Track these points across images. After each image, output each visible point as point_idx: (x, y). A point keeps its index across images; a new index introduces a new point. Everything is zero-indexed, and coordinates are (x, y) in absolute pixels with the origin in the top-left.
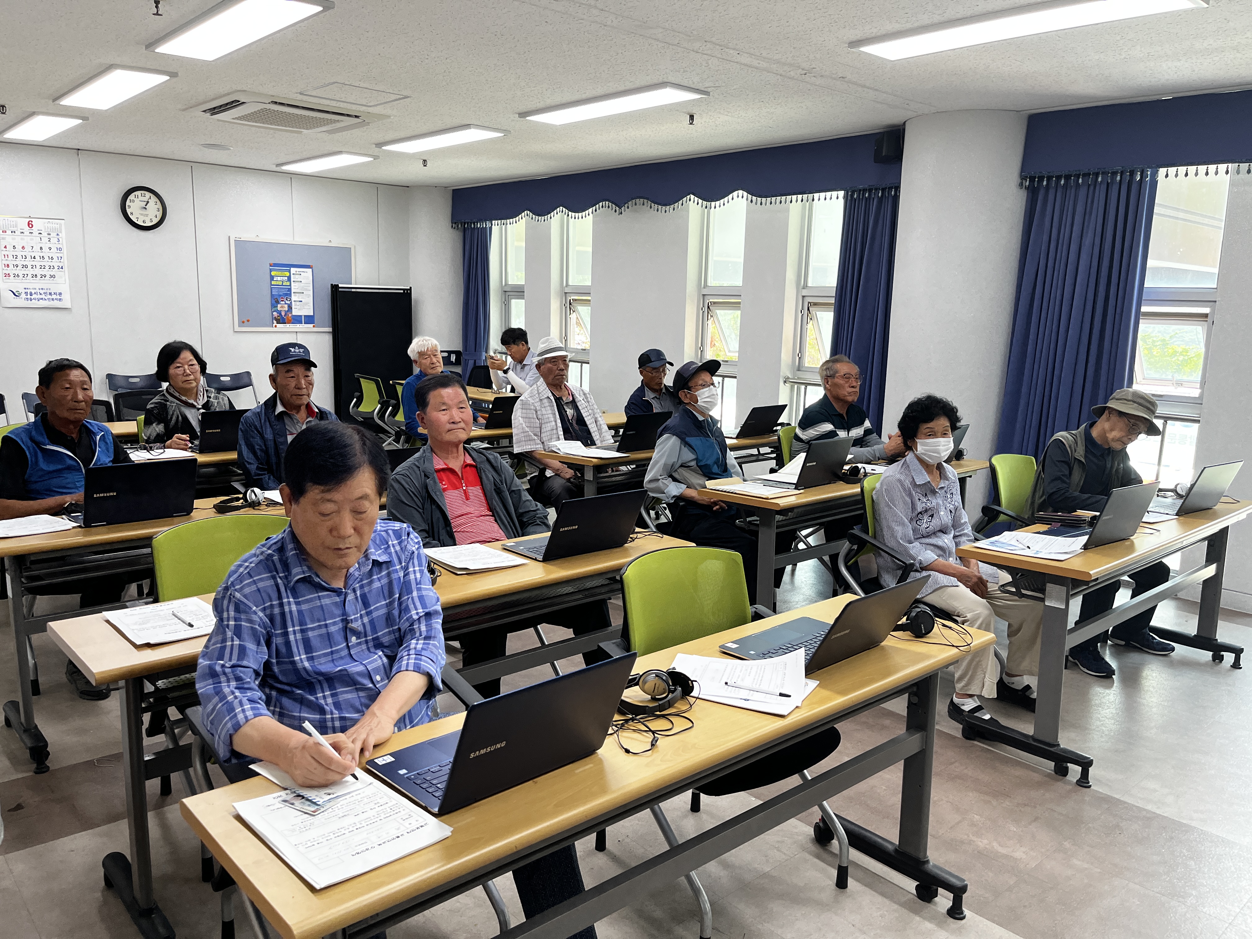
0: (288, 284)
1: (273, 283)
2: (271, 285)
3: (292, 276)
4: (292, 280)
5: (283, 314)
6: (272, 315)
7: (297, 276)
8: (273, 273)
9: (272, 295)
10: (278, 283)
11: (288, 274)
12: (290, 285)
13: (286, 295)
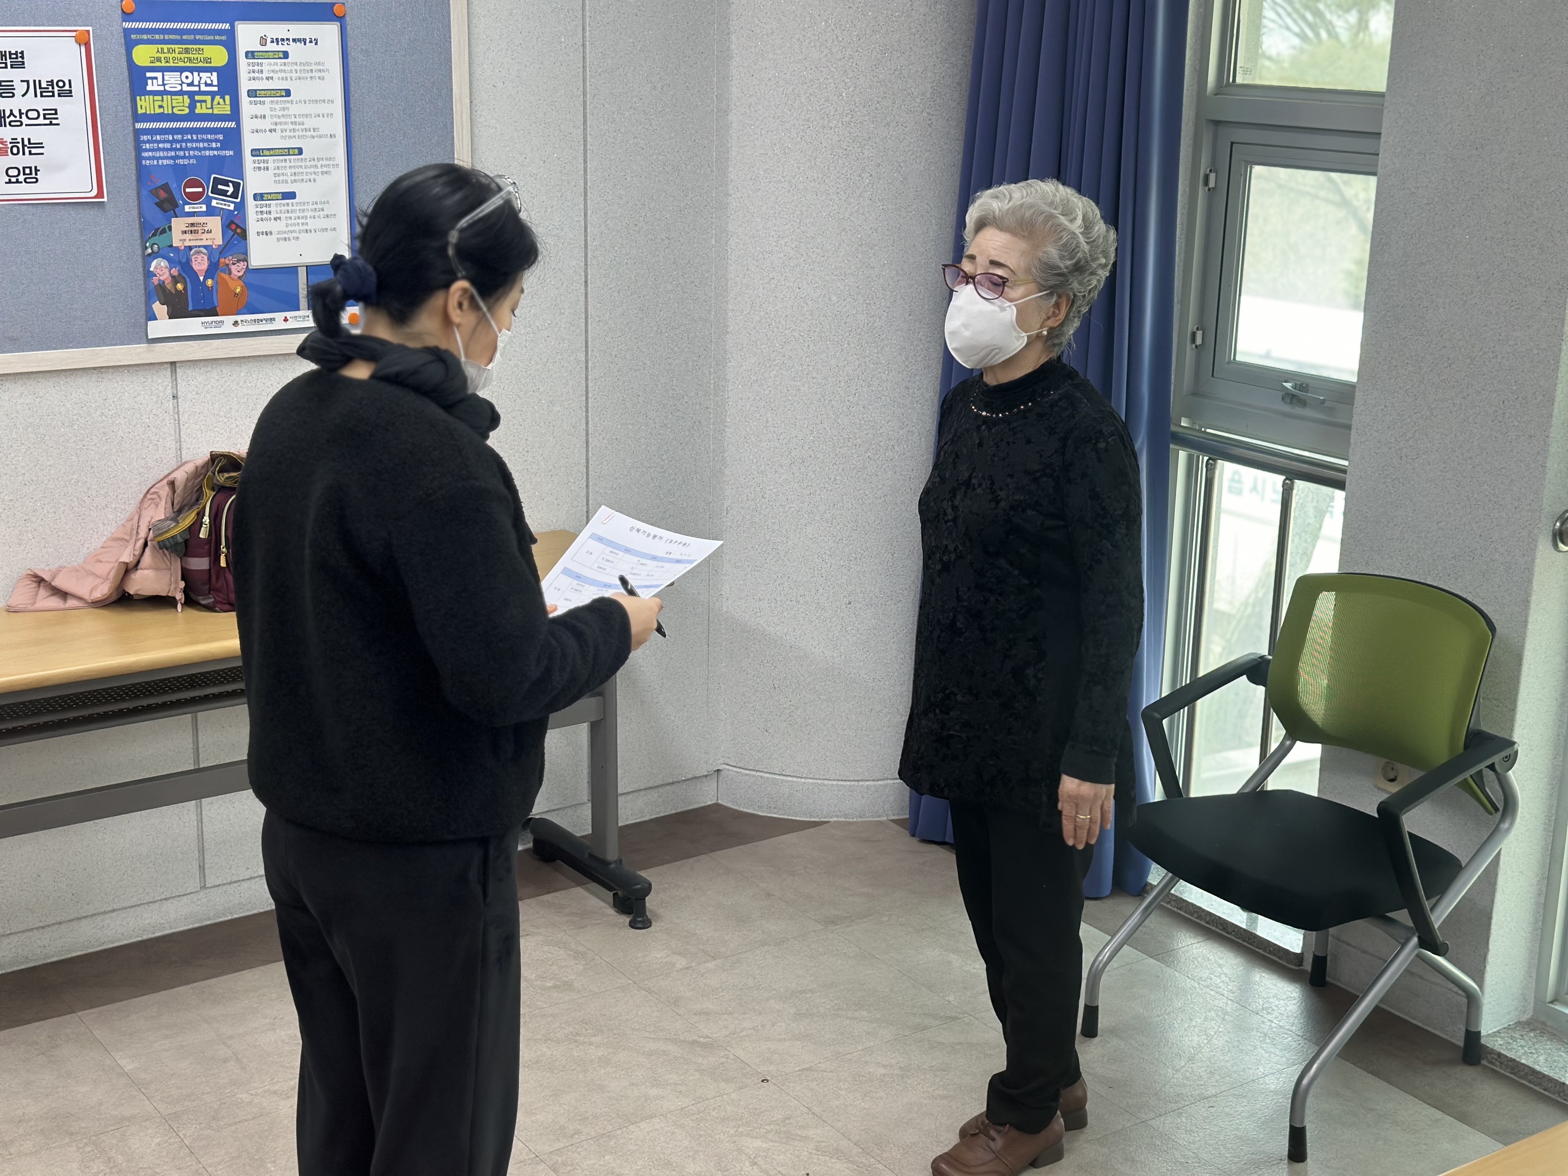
0: (223, 107)
1: (145, 105)
2: (137, 117)
3: (243, 63)
4: (245, 85)
5: (200, 264)
6: (148, 274)
7: (267, 65)
8: (143, 55)
9: (142, 173)
10: (170, 105)
11: (218, 55)
12: (235, 114)
13: (217, 164)
